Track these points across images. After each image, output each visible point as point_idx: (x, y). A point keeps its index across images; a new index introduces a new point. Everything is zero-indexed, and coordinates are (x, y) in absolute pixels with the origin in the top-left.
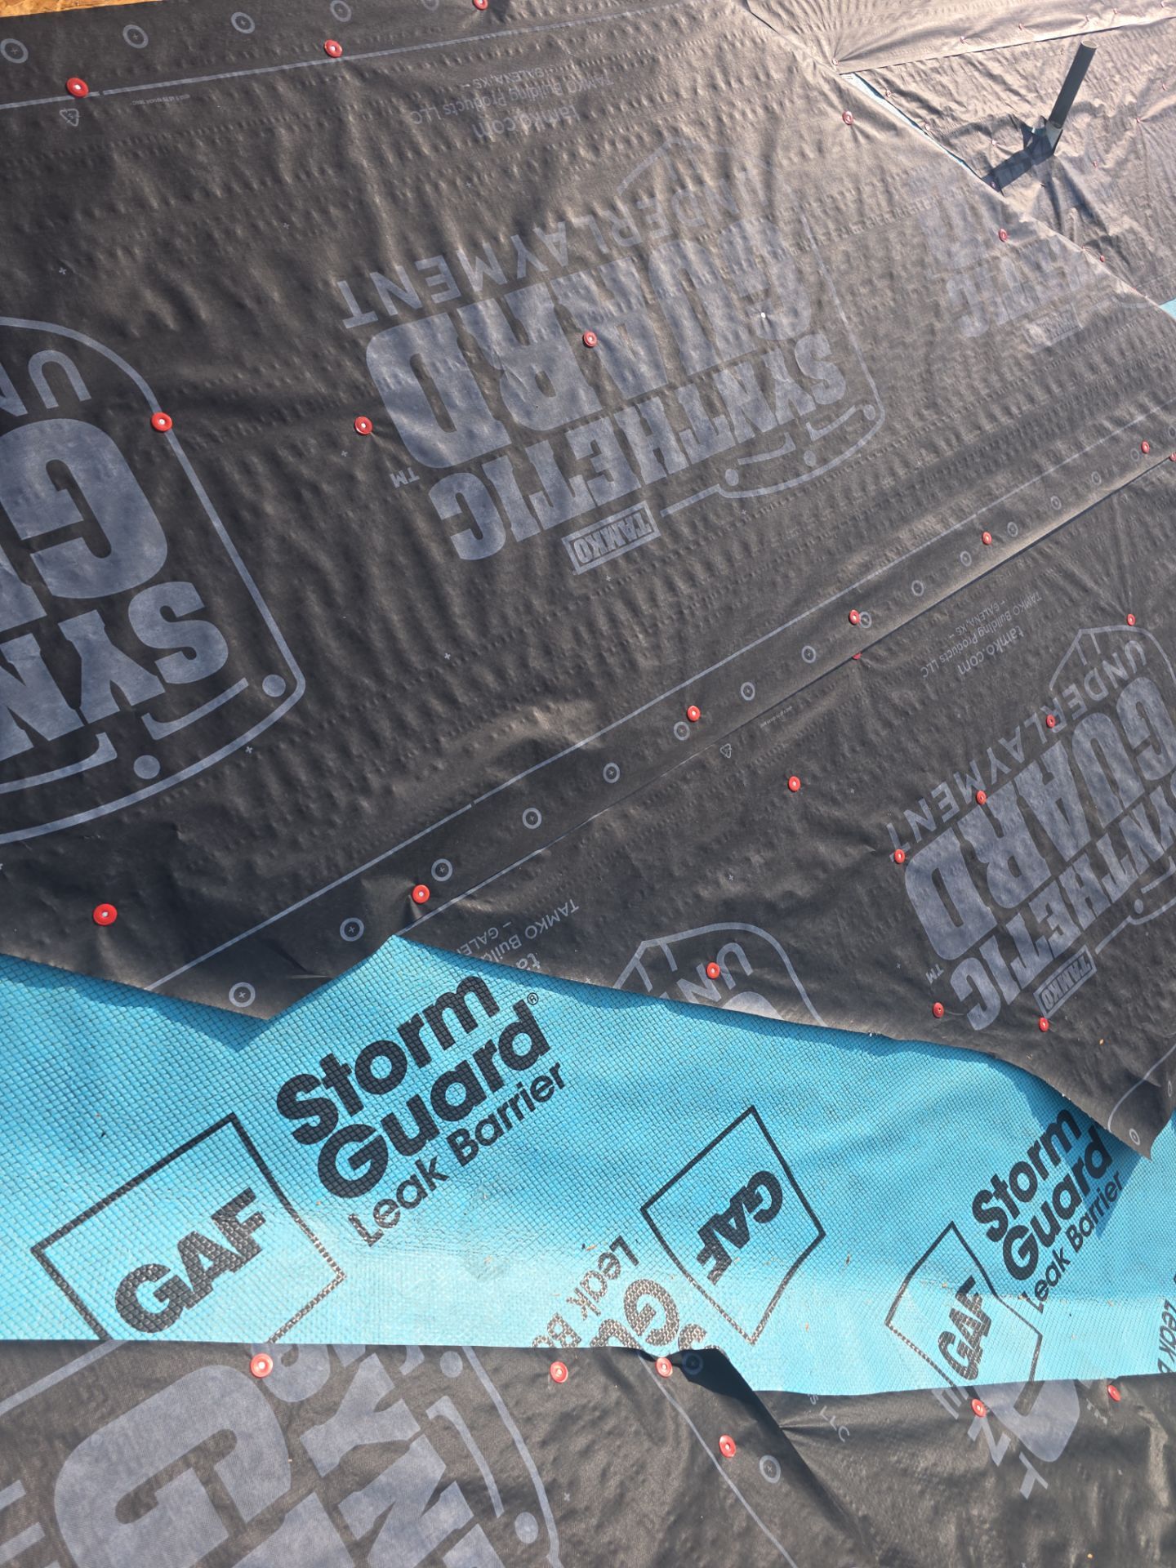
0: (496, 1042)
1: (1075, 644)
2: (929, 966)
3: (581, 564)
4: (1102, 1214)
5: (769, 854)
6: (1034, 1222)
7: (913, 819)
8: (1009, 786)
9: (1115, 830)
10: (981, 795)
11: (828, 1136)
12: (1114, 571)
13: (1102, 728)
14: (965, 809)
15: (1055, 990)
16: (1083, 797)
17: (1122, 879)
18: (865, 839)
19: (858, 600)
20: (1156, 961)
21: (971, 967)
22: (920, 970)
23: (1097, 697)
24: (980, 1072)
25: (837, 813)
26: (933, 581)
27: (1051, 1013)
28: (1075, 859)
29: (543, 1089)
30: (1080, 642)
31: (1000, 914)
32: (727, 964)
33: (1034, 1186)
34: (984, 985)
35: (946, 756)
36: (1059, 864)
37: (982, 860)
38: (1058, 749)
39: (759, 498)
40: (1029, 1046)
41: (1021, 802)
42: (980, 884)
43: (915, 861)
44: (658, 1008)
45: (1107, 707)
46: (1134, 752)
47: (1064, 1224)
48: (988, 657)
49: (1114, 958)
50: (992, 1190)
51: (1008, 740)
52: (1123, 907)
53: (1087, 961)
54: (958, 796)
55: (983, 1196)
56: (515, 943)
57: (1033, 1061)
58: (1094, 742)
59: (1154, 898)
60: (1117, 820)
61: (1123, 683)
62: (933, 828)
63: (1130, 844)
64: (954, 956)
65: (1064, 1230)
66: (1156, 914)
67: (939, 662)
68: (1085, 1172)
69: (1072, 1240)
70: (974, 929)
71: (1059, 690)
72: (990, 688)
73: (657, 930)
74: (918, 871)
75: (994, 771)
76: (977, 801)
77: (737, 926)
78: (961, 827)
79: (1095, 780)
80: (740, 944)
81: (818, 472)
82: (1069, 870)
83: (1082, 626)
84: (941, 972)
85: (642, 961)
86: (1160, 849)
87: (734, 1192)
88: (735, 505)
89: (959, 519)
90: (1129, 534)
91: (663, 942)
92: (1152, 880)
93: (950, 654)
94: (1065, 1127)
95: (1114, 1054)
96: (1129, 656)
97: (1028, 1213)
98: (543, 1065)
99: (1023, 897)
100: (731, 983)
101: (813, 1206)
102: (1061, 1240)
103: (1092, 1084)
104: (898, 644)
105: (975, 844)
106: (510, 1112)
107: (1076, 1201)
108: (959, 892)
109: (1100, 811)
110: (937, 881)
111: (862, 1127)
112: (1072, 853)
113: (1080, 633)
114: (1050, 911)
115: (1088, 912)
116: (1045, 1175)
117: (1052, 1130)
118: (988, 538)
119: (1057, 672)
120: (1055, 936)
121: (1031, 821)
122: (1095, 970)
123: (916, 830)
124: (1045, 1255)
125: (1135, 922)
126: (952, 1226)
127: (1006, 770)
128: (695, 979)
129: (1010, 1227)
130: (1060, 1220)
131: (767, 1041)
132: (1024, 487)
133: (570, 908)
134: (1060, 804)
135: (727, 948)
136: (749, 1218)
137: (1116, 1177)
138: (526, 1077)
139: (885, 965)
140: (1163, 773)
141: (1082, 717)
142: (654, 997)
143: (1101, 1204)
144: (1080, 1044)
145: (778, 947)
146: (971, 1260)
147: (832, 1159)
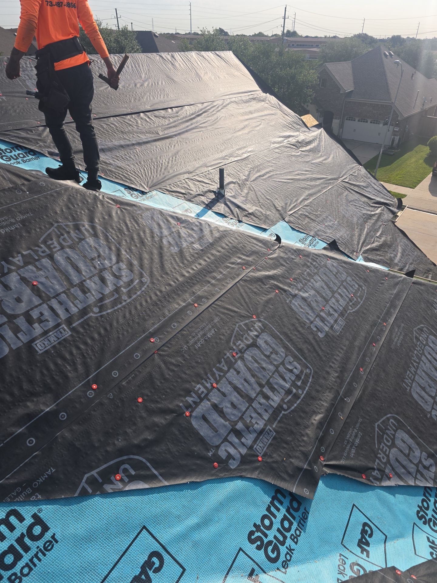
0: (25, 533)
1: (236, 329)
2: (208, 450)
3: (41, 350)
4: (303, 526)
5: (134, 428)
6: (275, 537)
7: (190, 400)
8: (224, 379)
9: (269, 383)
10: (215, 385)
11: (179, 529)
12: (244, 304)
13: (254, 352)
14: (209, 391)
15: (261, 445)
16: (253, 376)
17: (276, 399)
18: (172, 411)
19: (152, 335)
20: (298, 424)
21: (226, 446)
22: (205, 453)
23: (249, 343)
24: (238, 484)
25: (159, 406)
26: (179, 322)
27: (262, 454)
28: (256, 397)
29: (49, 546)
30: (238, 328)
31: (232, 423)
32: (123, 472)
33: (271, 523)
34: (232, 451)
35: (198, 375)
36: (250, 400)
37: (221, 407)
38: (239, 363)
39: (108, 314)
40: (256, 469)
41: (230, 383)
42: (222, 415)
43: (194, 414)
44: (96, 499)
45: (254, 345)
46: (268, 357)
47: (288, 535)
48: (205, 340)
49: (281, 427)
50: (254, 529)
51: (220, 364)
52: (280, 408)
53: (271, 431)
54: (206, 387)
55: (251, 533)
56: (29, 491)
57: (259, 474)
58: (252, 357)
59: (290, 403)
60: (269, 380)
61: (257, 336)
62: (199, 401)
63: (276, 387)
64: (217, 444)
65: (289, 537)
66: (293, 408)
67: (188, 346)
68: (291, 511)
69: (293, 540)
70: (223, 432)
71: (235, 344)
72: (209, 349)
73: (92, 468)
74: (196, 417)
75: (217, 376)
76: (214, 387)
77: (125, 457)
78: (209, 398)
79: (256, 369)
80: (128, 464)
81: (128, 301)
82: (255, 401)
83: (237, 323)
84: (213, 451)
85: (86, 482)
86: (287, 386)
87: (142, 564)
88: (99, 318)
89: (184, 302)
90: (246, 293)
91: (94, 473)
92: (288, 397)
93: (191, 342)
94: (279, 496)
95: (291, 462)
96: (257, 328)
97: (271, 534)
98: (48, 536)
99: (240, 415)
100: (126, 480)
101: (178, 559)
102: (289, 542)
103: (285, 476)
104: (171, 344)
105: (216, 402)
106: (35, 560)
107: (291, 524)
108: (214, 420)
109: (261, 379)
110: (204, 418)
111: (193, 521)
112: (255, 395)
113: (237, 326)
114: (252, 418)
115: (267, 414)
116: (275, 517)
117: (274, 498)
118: (196, 305)
119: (233, 339)
120: (256, 425)
121: (236, 388)
122: (275, 434)
123: (192, 403)
124: (283, 550)
125: (285, 413)
126: (241, 549)
127: (222, 374)
128: (112, 483)
129: (265, 542)
130: (286, 534)
131: (146, 498)
132: (206, 288)
133: (51, 471)
134: (245, 380)
135: (122, 467)
136: (151, 573)
137: (305, 509)
138: (40, 543)
139: (191, 455)
140: (281, 361)
141: (246, 350)
142: (93, 495)
143: (302, 522)
144: (276, 462)
145: (144, 460)
146: (251, 561)
147: (183, 537)
